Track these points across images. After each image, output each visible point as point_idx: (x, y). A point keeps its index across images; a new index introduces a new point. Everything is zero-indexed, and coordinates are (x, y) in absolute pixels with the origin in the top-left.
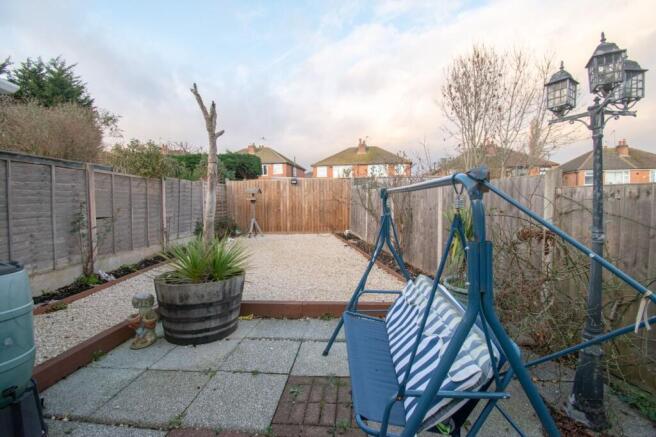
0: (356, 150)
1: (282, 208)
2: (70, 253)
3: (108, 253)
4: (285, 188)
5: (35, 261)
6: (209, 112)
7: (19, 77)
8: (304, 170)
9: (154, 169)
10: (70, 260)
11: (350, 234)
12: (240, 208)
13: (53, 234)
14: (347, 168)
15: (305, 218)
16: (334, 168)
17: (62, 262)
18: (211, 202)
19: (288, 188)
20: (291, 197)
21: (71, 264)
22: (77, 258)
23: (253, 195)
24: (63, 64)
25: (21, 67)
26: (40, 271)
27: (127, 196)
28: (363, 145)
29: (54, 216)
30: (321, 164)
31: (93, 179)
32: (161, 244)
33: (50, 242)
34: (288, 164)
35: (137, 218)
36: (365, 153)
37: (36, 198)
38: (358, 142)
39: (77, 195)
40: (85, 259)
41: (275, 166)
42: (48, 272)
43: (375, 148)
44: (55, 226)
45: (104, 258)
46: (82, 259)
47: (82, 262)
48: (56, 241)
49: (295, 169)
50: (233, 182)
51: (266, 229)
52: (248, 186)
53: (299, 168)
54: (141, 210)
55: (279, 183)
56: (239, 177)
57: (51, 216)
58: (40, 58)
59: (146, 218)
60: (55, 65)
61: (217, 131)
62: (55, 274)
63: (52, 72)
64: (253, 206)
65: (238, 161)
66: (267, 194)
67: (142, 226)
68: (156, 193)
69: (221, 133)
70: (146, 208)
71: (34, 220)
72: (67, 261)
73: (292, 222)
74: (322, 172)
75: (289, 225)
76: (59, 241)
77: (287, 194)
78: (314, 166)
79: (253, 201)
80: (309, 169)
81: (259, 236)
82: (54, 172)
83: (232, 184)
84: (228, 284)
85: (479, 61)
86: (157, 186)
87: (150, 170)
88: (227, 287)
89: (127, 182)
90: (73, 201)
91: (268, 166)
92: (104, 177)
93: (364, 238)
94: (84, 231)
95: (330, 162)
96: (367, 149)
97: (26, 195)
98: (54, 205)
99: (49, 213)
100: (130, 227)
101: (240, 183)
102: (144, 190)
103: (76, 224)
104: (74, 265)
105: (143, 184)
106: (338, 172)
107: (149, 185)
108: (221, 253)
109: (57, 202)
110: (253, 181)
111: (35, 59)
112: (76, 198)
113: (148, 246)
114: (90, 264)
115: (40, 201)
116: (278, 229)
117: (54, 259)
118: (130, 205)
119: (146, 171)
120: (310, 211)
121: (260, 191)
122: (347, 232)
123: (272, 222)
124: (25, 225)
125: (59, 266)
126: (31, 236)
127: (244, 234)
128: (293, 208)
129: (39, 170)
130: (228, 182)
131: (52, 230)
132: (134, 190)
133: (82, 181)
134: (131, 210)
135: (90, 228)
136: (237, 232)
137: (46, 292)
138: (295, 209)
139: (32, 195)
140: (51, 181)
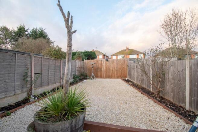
0: (125, 50)
1: (102, 69)
2: (22, 88)
3: (38, 87)
4: (103, 62)
5: (6, 91)
6: (66, 16)
7: (31, 32)
8: (108, 57)
9: (58, 55)
10: (22, 90)
11: (128, 80)
12: (88, 69)
13: (15, 80)
14: (123, 56)
15: (111, 73)
16: (118, 56)
17: (19, 91)
18: (68, 69)
19: (105, 62)
20: (106, 66)
21: (23, 92)
22: (25, 90)
23: (93, 65)
24: (42, 29)
25: (32, 30)
26: (8, 96)
27: (48, 65)
28: (128, 49)
29: (16, 73)
30: (114, 55)
31: (33, 59)
32: (60, 82)
33: (13, 84)
34: (104, 55)
35: (51, 73)
36: (128, 51)
37: (9, 66)
38: (126, 48)
39: (27, 65)
40: (28, 90)
41: (100, 56)
42: (11, 96)
43: (132, 49)
44: (16, 77)
45: (36, 89)
46: (27, 90)
47: (27, 91)
48: (16, 83)
49: (106, 57)
50: (86, 60)
51: (97, 77)
52: (91, 62)
53: (107, 56)
54: (53, 71)
55: (101, 60)
56: (88, 59)
57: (15, 74)
58: (36, 27)
59: (55, 74)
60: (40, 29)
61: (73, 30)
62: (15, 97)
63: (40, 31)
64: (93, 69)
65: (88, 54)
66: (97, 64)
67: (53, 76)
68: (59, 64)
69: (75, 31)
70: (55, 70)
71: (7, 75)
72: (21, 91)
73: (106, 74)
74: (114, 58)
75: (105, 75)
76: (18, 83)
77: (104, 64)
78: (112, 56)
79: (93, 67)
80: (110, 57)
81: (94, 79)
82: (17, 56)
83: (86, 61)
84: (74, 122)
85: (175, 15)
86: (59, 62)
87: (57, 56)
88: (73, 124)
89: (48, 60)
90: (25, 67)
91: (97, 56)
92: (38, 58)
93: (135, 82)
94: (29, 79)
95: (117, 54)
96: (129, 50)
97: (3, 65)
98: (16, 69)
99: (14, 72)
100: (48, 77)
101: (89, 61)
102: (54, 63)
103: (25, 76)
104: (24, 92)
105: (54, 61)
106: (120, 57)
107: (56, 61)
108: (73, 97)
109: (17, 68)
110: (93, 60)
111: (35, 28)
112: (26, 66)
113: (55, 83)
114: (30, 92)
115: (10, 67)
116: (101, 77)
117: (15, 90)
118: (49, 69)
119: (55, 56)
120: (112, 70)
121: (95, 64)
122: (127, 79)
123: (99, 75)
124: (3, 77)
125: (17, 93)
126: (5, 81)
127: (89, 78)
128: (106, 69)
129: (10, 55)
130: (85, 61)
131: (15, 79)
132: (51, 63)
133: (29, 60)
134: (49, 71)
135: (31, 78)
136: (87, 78)
137: (10, 104)
138: (107, 70)
139: (7, 65)
140: (15, 60)
